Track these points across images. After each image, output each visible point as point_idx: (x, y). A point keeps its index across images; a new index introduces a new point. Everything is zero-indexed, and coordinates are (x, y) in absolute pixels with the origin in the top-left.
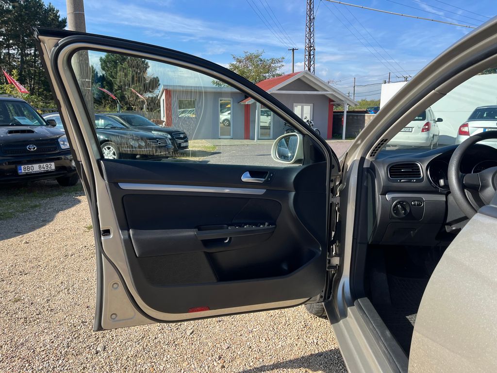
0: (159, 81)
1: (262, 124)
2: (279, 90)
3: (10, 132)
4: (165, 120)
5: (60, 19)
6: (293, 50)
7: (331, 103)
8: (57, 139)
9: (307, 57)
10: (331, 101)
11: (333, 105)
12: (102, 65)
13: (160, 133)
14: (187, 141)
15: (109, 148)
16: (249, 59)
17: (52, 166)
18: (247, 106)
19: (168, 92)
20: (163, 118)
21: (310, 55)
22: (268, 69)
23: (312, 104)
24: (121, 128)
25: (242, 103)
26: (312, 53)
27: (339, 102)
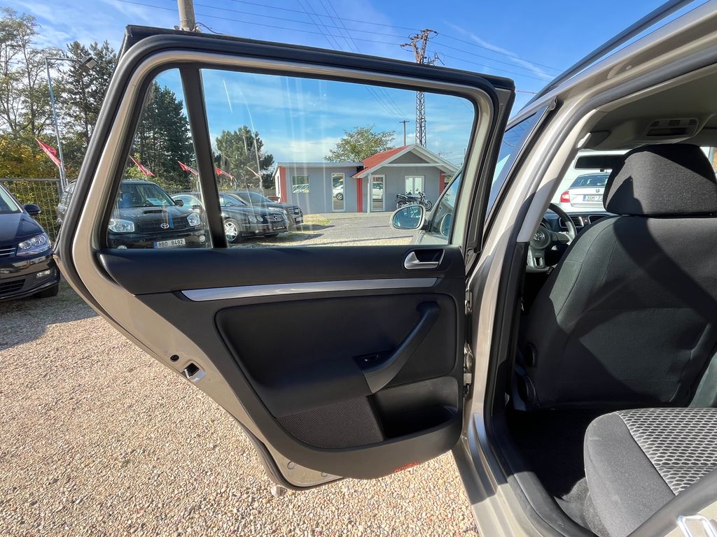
0: (272, 158)
1: (374, 197)
2: (390, 163)
3: (146, 212)
4: (280, 196)
5: (176, 102)
6: (404, 122)
7: (443, 174)
8: (186, 217)
9: (418, 129)
10: (442, 172)
11: (445, 176)
12: (218, 145)
13: (276, 209)
14: (302, 216)
15: (230, 225)
16: (361, 133)
17: (183, 241)
18: (359, 180)
19: (283, 170)
20: (278, 195)
21: (421, 127)
22: (379, 142)
23: (423, 177)
24: (240, 206)
25: (354, 177)
26: (423, 125)
27: (450, 174)
